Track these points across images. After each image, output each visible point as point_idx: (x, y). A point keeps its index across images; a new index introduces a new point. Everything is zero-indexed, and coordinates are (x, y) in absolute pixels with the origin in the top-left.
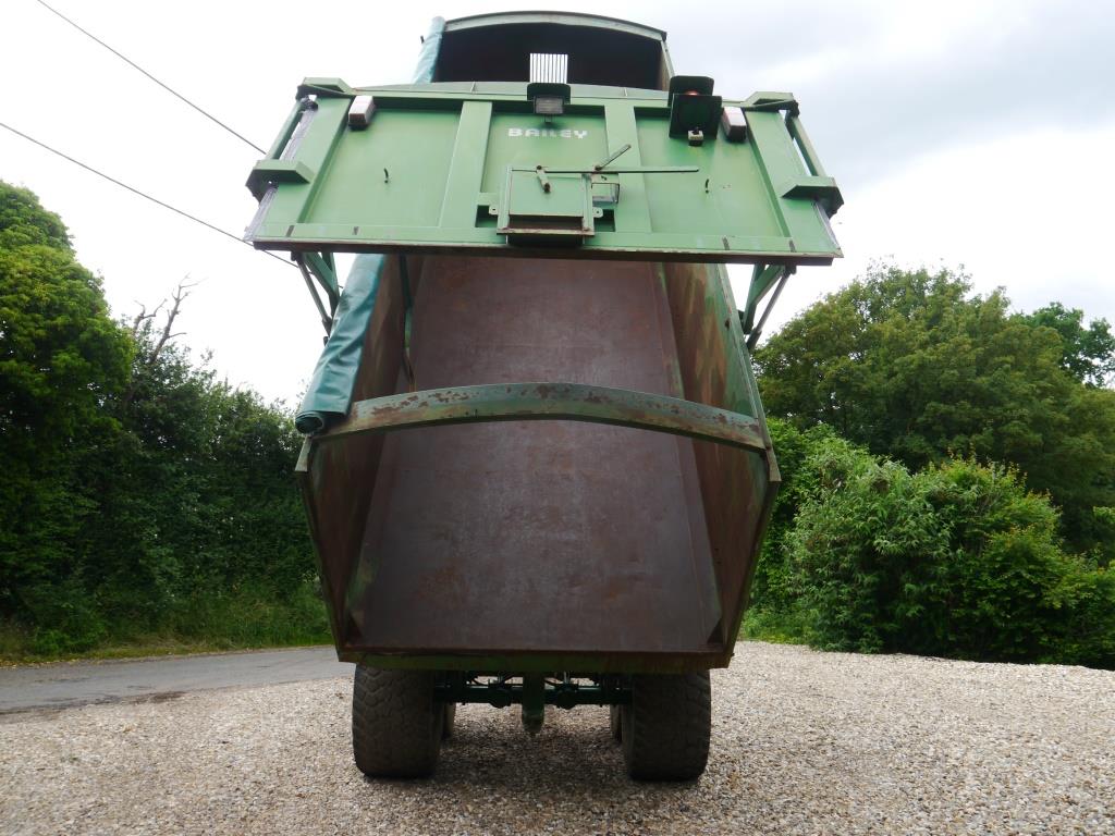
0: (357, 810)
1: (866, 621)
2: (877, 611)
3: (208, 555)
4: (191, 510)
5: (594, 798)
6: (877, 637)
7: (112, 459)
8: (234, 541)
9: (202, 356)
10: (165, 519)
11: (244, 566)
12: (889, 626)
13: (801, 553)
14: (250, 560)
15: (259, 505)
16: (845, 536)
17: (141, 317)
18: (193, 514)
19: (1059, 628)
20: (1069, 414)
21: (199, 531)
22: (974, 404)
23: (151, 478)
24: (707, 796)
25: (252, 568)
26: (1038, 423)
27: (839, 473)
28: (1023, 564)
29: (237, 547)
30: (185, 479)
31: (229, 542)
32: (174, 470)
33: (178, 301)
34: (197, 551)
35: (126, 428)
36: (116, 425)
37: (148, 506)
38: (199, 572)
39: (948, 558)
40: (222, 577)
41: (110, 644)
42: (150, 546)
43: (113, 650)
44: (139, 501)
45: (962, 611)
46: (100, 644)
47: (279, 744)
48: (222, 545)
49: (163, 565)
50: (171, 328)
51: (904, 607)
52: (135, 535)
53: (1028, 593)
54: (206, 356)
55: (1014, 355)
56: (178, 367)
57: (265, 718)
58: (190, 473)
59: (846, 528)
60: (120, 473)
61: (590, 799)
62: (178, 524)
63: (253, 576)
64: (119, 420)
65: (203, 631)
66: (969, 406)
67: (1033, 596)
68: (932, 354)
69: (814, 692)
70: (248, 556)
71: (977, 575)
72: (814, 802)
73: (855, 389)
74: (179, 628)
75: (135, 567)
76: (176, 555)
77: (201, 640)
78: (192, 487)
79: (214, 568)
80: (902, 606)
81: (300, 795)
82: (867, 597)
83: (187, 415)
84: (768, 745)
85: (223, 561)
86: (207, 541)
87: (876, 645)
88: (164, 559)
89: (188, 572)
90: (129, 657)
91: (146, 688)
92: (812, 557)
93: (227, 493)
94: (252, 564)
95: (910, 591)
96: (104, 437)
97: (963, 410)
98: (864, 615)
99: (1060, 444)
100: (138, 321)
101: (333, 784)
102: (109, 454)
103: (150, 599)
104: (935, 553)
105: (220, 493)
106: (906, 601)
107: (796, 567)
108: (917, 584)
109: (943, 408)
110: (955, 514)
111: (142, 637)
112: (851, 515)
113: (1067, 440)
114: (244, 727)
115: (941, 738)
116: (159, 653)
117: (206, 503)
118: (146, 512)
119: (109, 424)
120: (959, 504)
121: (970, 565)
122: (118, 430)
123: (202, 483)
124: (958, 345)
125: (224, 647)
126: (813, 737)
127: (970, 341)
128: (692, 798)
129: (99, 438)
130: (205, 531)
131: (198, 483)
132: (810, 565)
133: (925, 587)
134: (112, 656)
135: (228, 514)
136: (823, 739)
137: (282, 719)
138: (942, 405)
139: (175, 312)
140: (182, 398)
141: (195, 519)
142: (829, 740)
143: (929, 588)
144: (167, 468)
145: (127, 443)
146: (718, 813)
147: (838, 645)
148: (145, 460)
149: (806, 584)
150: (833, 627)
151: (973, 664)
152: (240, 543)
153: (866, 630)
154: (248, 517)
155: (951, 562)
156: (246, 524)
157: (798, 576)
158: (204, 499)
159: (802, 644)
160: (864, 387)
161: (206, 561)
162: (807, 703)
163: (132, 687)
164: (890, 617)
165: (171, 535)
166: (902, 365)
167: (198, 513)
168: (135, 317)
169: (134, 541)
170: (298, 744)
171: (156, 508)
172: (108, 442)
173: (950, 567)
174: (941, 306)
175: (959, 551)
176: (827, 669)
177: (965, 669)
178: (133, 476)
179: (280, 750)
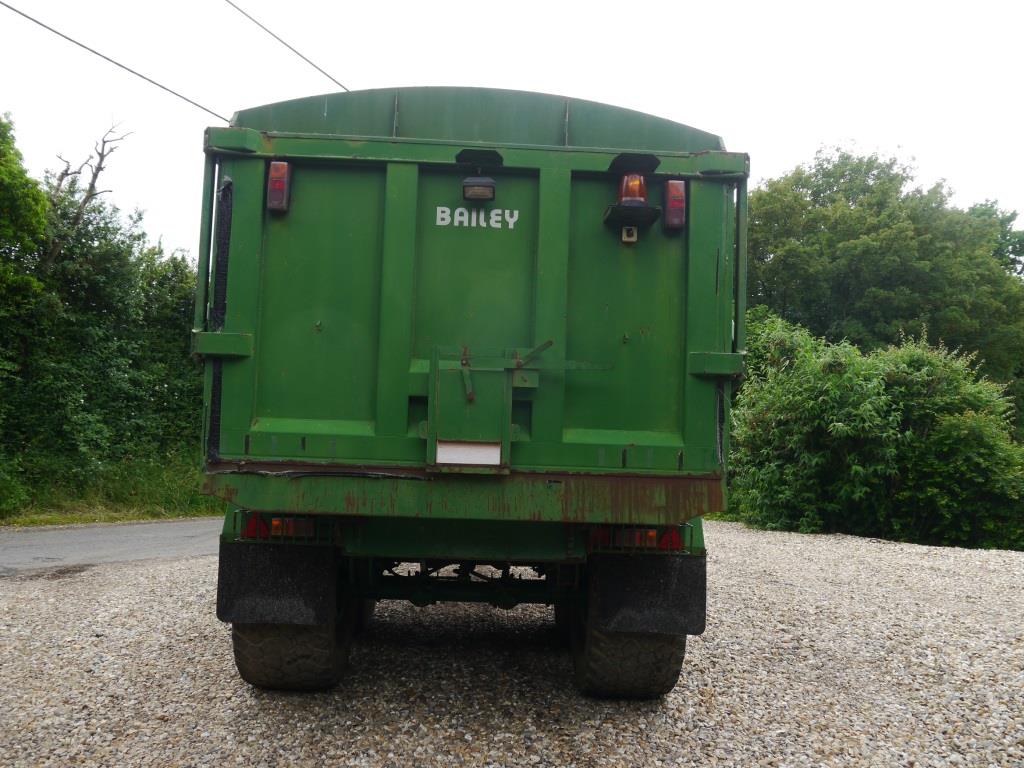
0: (230, 745)
1: (809, 501)
2: (819, 491)
3: (140, 422)
4: (121, 376)
5: (538, 727)
6: (817, 517)
7: (34, 321)
8: (168, 409)
9: (131, 217)
10: (94, 384)
11: (178, 434)
12: (831, 507)
13: (740, 432)
14: (186, 428)
15: (194, 372)
16: (792, 415)
17: (65, 174)
18: (123, 379)
19: (1003, 512)
20: (1004, 303)
21: (129, 398)
22: (913, 291)
23: (76, 342)
24: (681, 725)
25: (187, 436)
26: (975, 310)
27: (787, 351)
28: (972, 447)
29: (171, 414)
30: (115, 344)
31: (163, 409)
32: (100, 333)
33: (102, 156)
34: (129, 418)
35: (49, 289)
36: (37, 285)
37: (74, 371)
38: (130, 439)
39: (897, 440)
40: (156, 444)
41: (34, 511)
42: (75, 411)
43: (35, 517)
44: (64, 365)
45: (906, 494)
46: (22, 510)
47: (163, 639)
48: (155, 412)
49: (89, 432)
50: (96, 185)
51: (848, 489)
52: (61, 400)
53: (976, 477)
54: (135, 217)
55: (956, 242)
56: (106, 228)
57: (160, 603)
58: (120, 339)
59: (792, 407)
60: (44, 336)
61: (533, 728)
62: (107, 390)
63: (188, 443)
64: (39, 280)
65: (135, 498)
66: (908, 292)
67: (980, 480)
68: (876, 240)
69: (770, 578)
70: (183, 424)
71: (923, 456)
72: (815, 736)
73: (802, 272)
74: (108, 496)
75: (60, 434)
76: (105, 422)
77: (133, 506)
78: (122, 352)
79: (146, 435)
80: (847, 487)
81: (162, 718)
82: (809, 478)
83: (115, 277)
84: (737, 647)
85: (158, 428)
86: (139, 409)
87: (816, 525)
88: (91, 426)
89: (118, 439)
90: (52, 524)
91: (53, 559)
92: (754, 436)
93: (161, 360)
94: (186, 432)
95: (856, 472)
96: (25, 297)
97: (902, 295)
98: (807, 495)
99: (993, 331)
100: (61, 179)
101: (210, 700)
102: (32, 316)
103: (77, 466)
104: (885, 435)
105: (154, 360)
106: (851, 482)
107: (736, 446)
108: (864, 466)
109: (882, 293)
110: (904, 396)
111: (67, 504)
112: (800, 393)
113: (1001, 328)
114: (131, 615)
115: (932, 640)
116: (86, 521)
117: (139, 369)
118: (70, 376)
119: (28, 284)
120: (908, 384)
121: (915, 447)
122: (39, 291)
123: (134, 348)
124: (901, 231)
125: (156, 515)
126: (788, 637)
127: (912, 227)
128: (660, 727)
129: (19, 298)
130: (136, 398)
131: (129, 347)
132: (753, 445)
133: (872, 469)
134: (33, 523)
135: (162, 382)
136: (799, 640)
137: (180, 603)
138: (882, 291)
139: (99, 168)
140: (110, 261)
141: (126, 386)
142: (805, 643)
143: (876, 470)
144: (93, 332)
145: (50, 306)
146: (698, 751)
147: (778, 525)
148: (69, 323)
149: (747, 463)
150: (772, 506)
151: (925, 548)
152: (174, 410)
153: (807, 510)
154: (183, 386)
155: (898, 444)
156: (182, 392)
157: (738, 455)
158: (137, 364)
159: (737, 520)
160: (811, 270)
161: (139, 428)
162: (765, 590)
163: (38, 558)
164: (831, 498)
165: (100, 401)
166: (846, 250)
167: (130, 379)
168: (58, 174)
169: (59, 406)
170: (185, 638)
171: (82, 373)
172: (29, 303)
173: (897, 448)
174: (885, 193)
175: (908, 433)
176: (775, 551)
177: (917, 554)
178: (57, 339)
179: (162, 647)
